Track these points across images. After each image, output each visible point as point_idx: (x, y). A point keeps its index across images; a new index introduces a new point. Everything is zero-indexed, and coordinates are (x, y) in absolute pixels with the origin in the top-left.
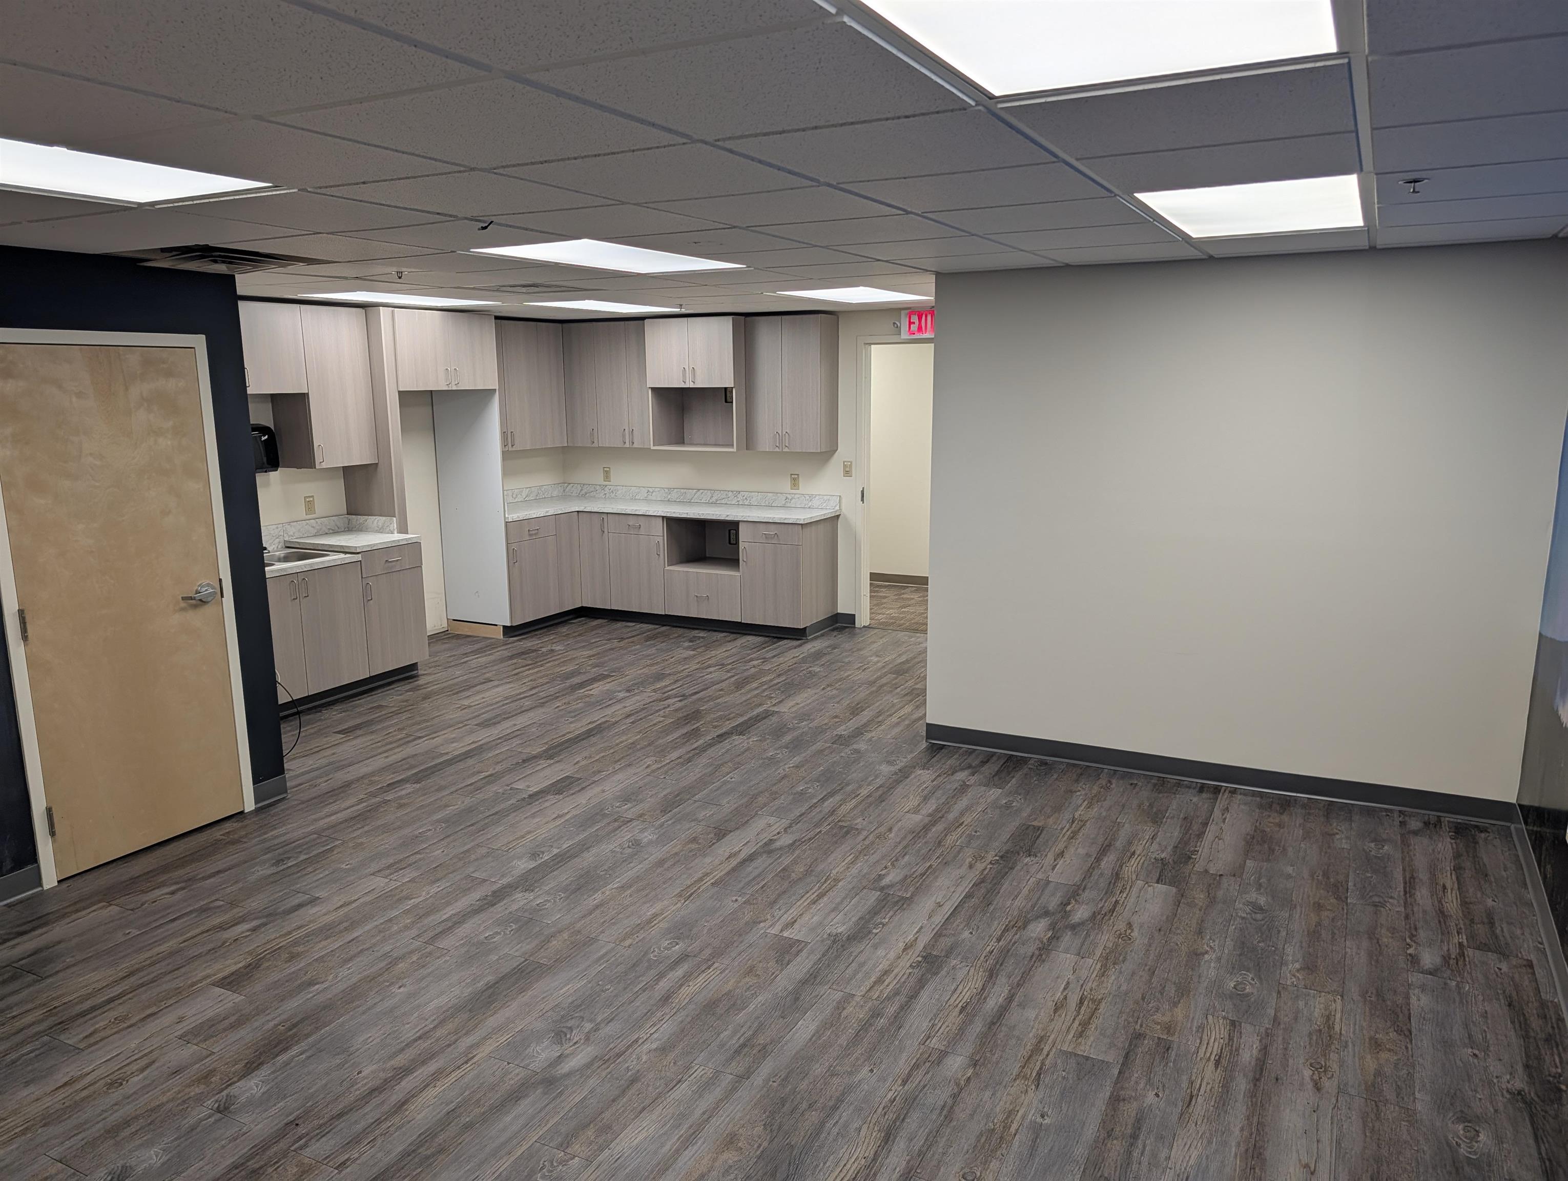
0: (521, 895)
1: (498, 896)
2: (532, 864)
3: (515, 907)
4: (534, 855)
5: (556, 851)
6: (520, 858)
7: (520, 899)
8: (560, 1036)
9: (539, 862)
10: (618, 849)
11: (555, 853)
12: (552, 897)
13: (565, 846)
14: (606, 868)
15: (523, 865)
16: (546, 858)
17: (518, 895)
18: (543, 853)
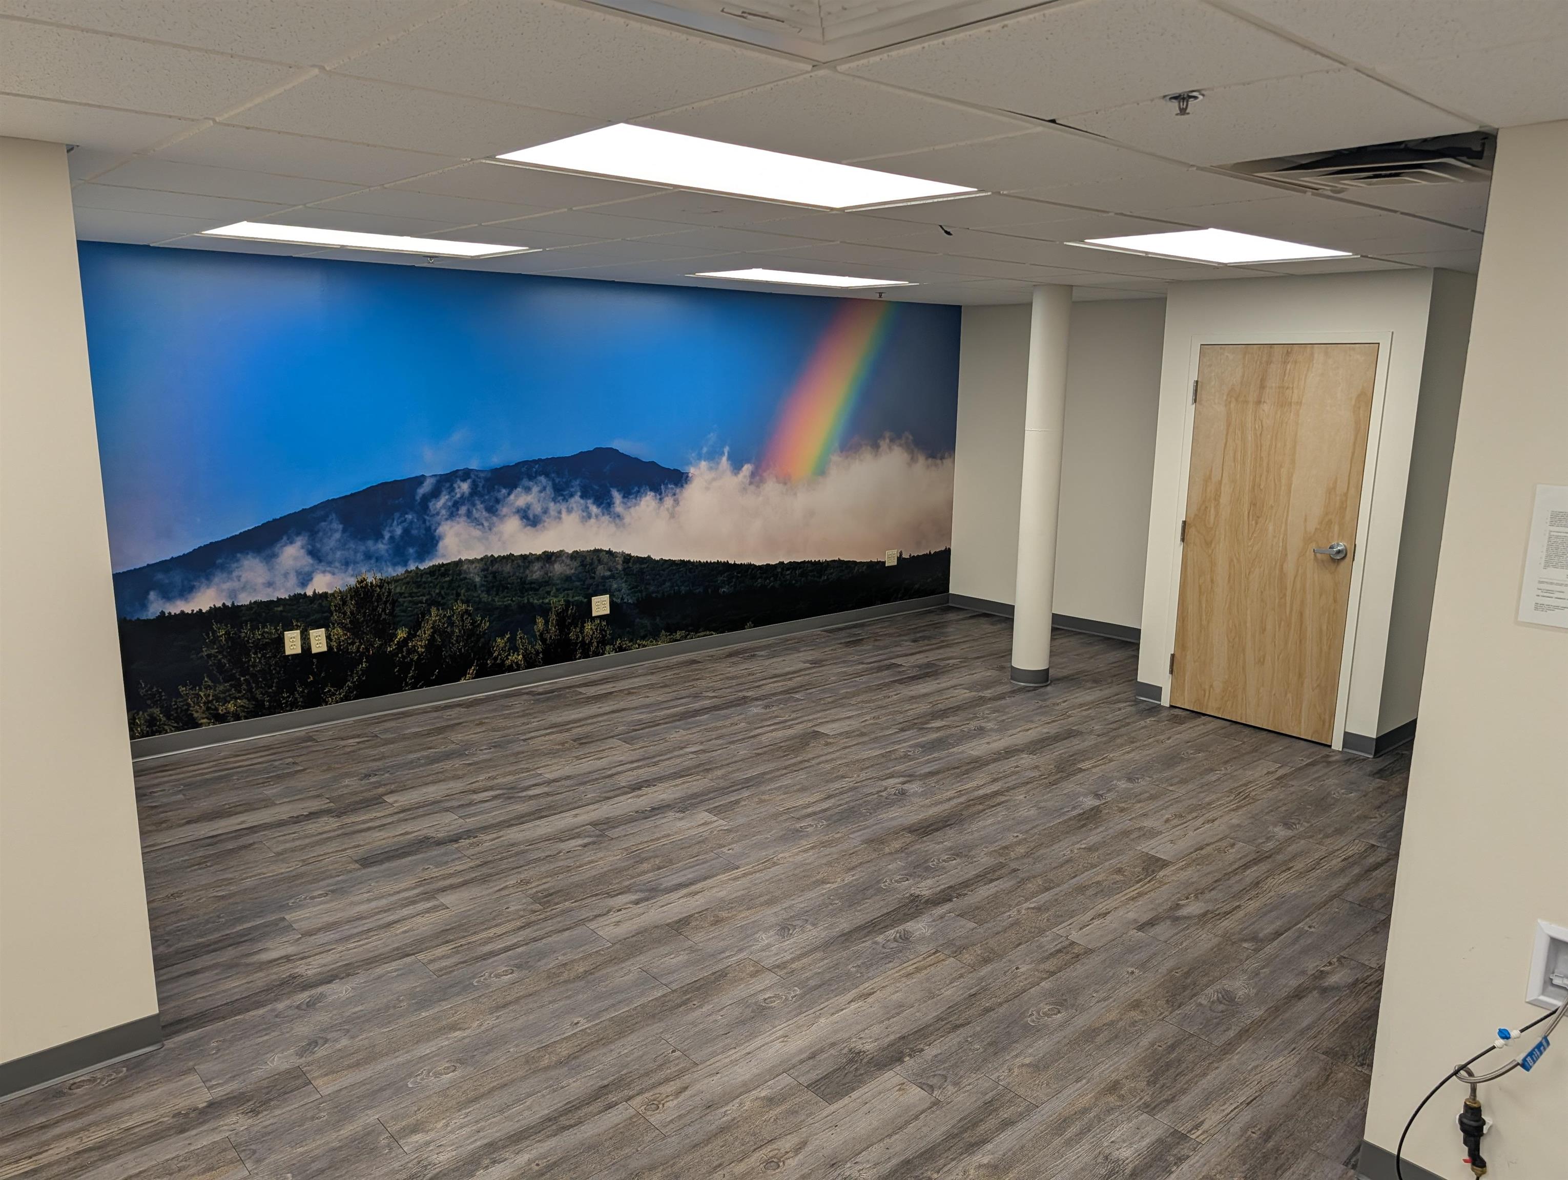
0: (923, 893)
1: (943, 897)
2: (910, 926)
3: (929, 882)
4: (905, 938)
5: (880, 939)
6: (922, 938)
7: (925, 888)
8: (903, 793)
9: (901, 928)
10: (809, 927)
11: (882, 936)
12: (892, 886)
13: (868, 944)
14: (831, 907)
15: (920, 927)
16: (892, 931)
17: (926, 893)
18: (895, 940)
